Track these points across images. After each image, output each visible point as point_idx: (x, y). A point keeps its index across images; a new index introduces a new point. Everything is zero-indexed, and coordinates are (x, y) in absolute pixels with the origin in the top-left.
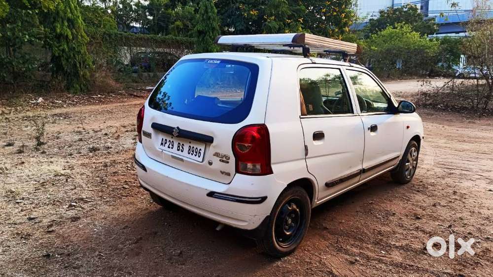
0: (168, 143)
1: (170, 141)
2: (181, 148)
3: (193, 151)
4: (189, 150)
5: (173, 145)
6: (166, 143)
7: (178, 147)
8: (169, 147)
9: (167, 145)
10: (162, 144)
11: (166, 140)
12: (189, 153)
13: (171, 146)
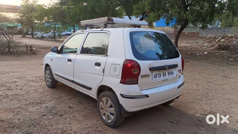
0: (158, 75)
1: (159, 74)
2: (165, 75)
3: (170, 74)
4: (168, 74)
5: (161, 75)
6: (157, 76)
7: (163, 75)
8: (159, 77)
9: (158, 77)
10: (155, 77)
11: (157, 74)
12: (169, 75)
13: (160, 76)
